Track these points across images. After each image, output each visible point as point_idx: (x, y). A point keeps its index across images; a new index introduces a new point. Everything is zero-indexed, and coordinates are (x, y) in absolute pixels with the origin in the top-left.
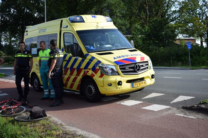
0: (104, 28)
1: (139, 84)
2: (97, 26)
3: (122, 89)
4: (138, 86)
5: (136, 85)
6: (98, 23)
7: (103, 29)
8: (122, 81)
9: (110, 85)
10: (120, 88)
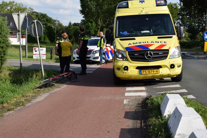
0: (149, 14)
1: (149, 72)
2: (141, 11)
3: (129, 74)
4: (148, 73)
5: (145, 72)
6: (143, 9)
7: (147, 14)
8: (128, 66)
9: (119, 69)
10: (126, 73)
